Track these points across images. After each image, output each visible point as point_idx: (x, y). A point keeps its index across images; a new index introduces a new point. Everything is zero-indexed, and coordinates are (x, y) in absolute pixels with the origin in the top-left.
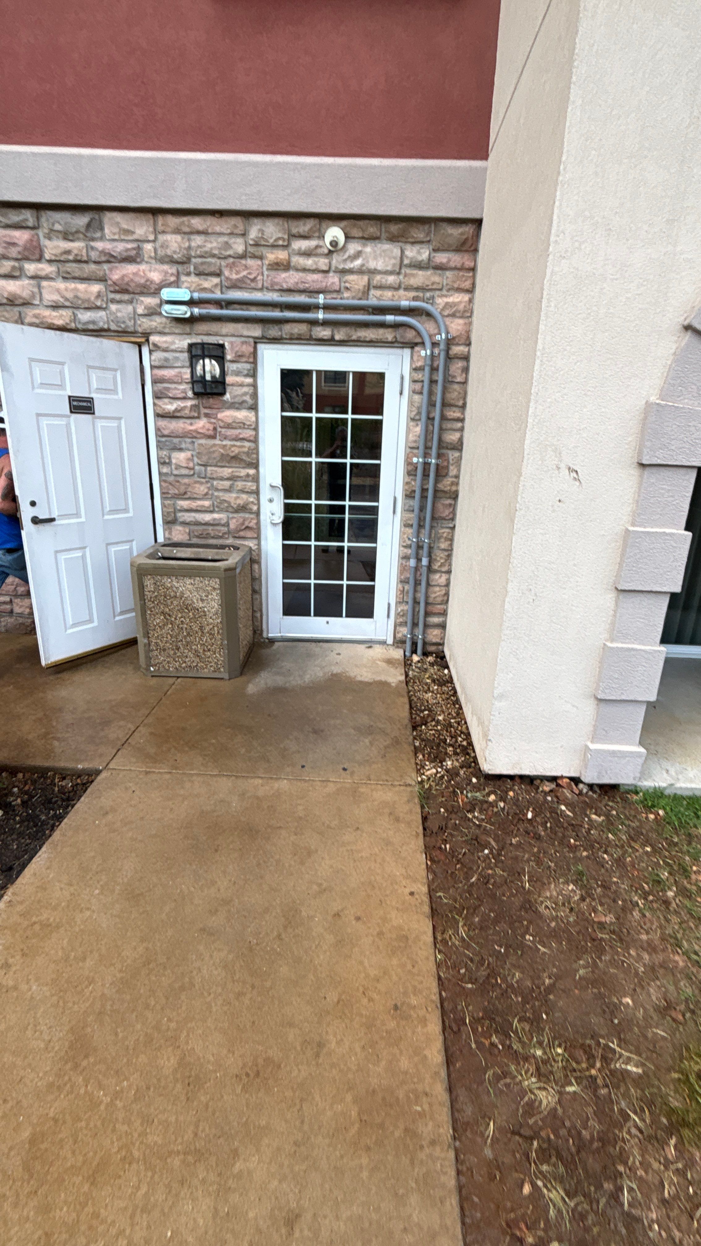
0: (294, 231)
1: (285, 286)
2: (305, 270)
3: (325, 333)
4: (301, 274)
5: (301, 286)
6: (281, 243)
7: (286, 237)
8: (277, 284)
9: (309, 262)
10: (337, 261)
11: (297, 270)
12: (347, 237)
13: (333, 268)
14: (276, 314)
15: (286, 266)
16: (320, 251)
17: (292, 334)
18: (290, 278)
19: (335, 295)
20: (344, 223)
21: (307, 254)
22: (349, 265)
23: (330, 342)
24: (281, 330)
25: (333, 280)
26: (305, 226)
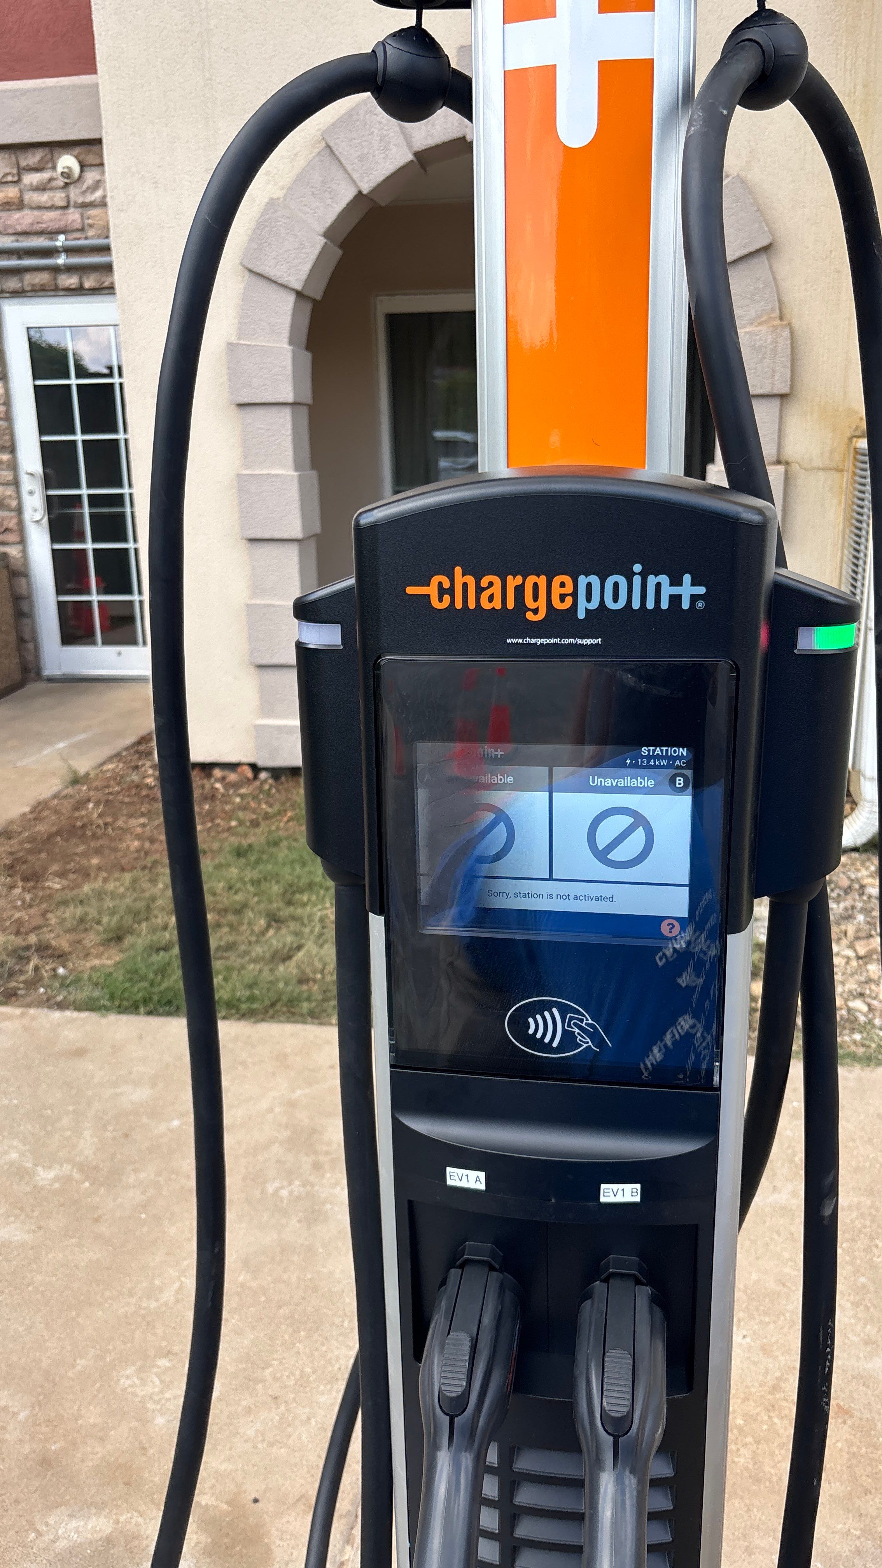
0: (23, 163)
1: (19, 229)
2: (39, 208)
3: (72, 281)
4: (36, 213)
5: (38, 227)
6: (9, 178)
7: (15, 171)
8: (10, 226)
9: (44, 198)
10: (74, 193)
11: (32, 208)
12: (83, 166)
13: (72, 203)
14: (13, 262)
15: (20, 205)
16: (54, 184)
17: (33, 285)
18: (24, 219)
19: (78, 235)
20: (77, 150)
21: (42, 188)
22: (90, 198)
23: (79, 291)
24: (21, 280)
25: (73, 216)
26: (33, 158)
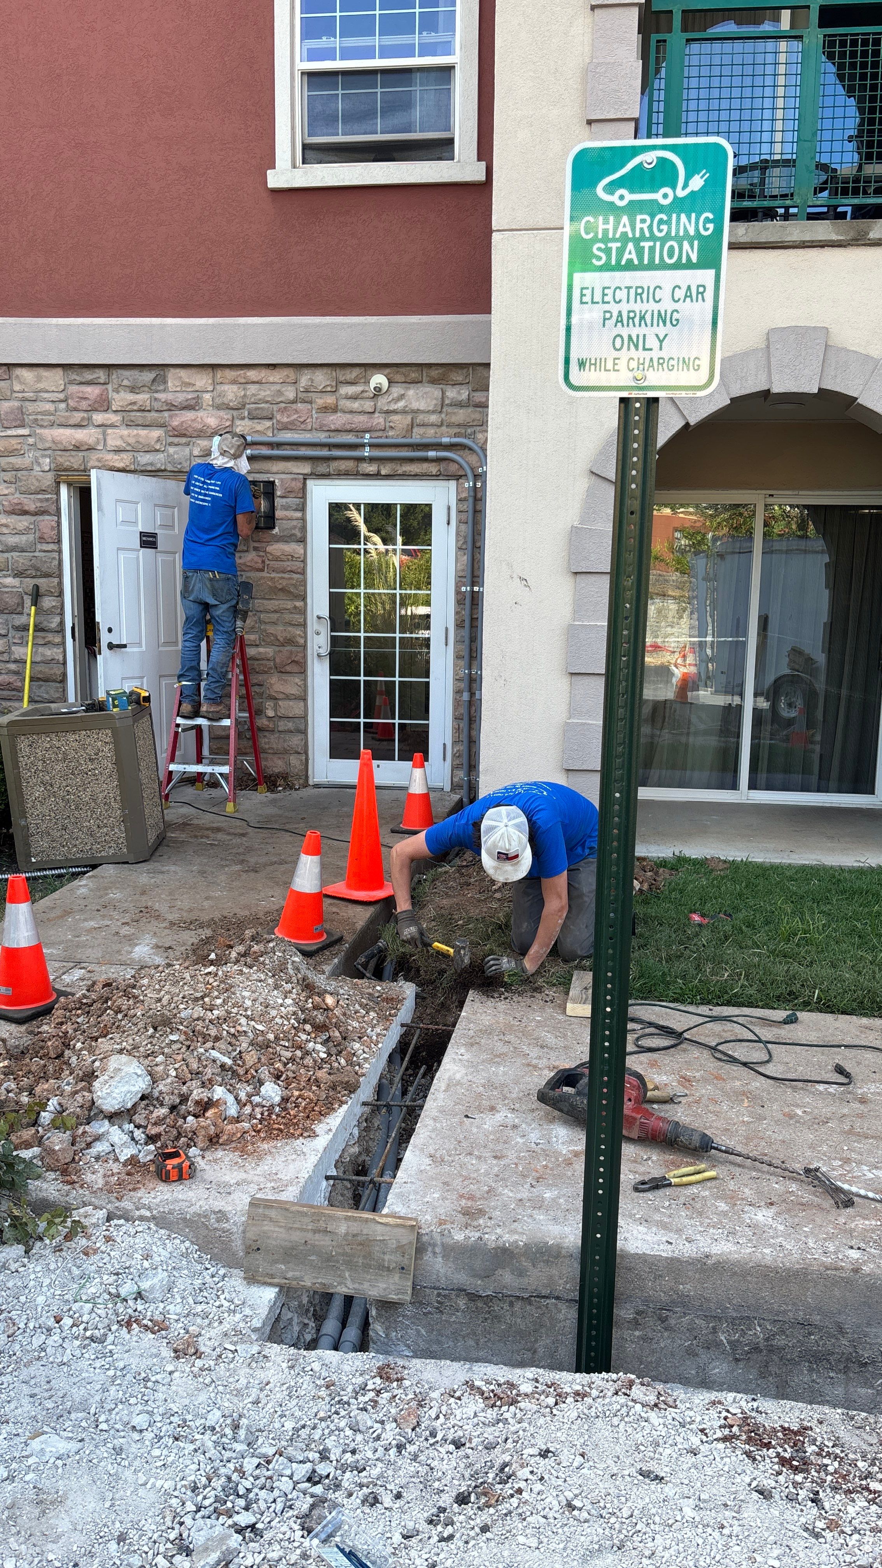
0: (342, 379)
1: (333, 427)
2: (351, 412)
3: (372, 468)
4: (348, 416)
5: (348, 427)
6: (329, 389)
7: (334, 384)
8: (325, 425)
9: (356, 405)
10: (382, 403)
11: (344, 412)
12: (390, 382)
13: (378, 410)
14: (325, 453)
15: (335, 409)
16: (365, 395)
17: (339, 470)
18: (337, 420)
19: (380, 434)
20: (387, 371)
21: (354, 398)
22: (393, 407)
23: (377, 476)
24: (329, 466)
25: (379, 420)
26: (350, 375)
